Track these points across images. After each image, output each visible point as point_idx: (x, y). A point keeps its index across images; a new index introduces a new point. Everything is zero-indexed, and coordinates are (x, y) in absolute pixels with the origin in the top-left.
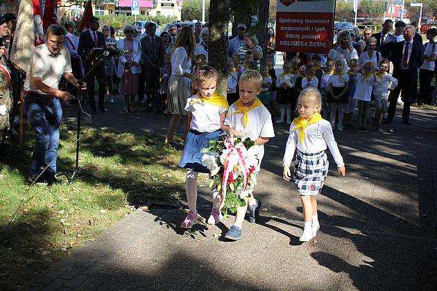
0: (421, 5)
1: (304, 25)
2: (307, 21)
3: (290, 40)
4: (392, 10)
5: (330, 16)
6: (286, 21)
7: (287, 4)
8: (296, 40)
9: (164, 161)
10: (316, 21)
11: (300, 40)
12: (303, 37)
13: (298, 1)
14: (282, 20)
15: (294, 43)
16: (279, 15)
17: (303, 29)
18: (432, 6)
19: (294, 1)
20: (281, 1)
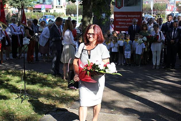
1: (128, 18)
2: (129, 16)
3: (121, 25)
4: (169, 8)
5: (140, 13)
6: (119, 16)
7: (119, 8)
8: (124, 25)
10: (133, 16)
11: (126, 25)
12: (127, 24)
13: (124, 6)
14: (117, 16)
15: (123, 27)
16: (115, 13)
17: (127, 20)
19: (122, 6)
20: (116, 6)
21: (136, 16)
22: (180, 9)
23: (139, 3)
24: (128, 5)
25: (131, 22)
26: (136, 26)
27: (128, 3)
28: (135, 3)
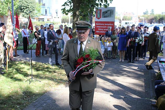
0: (143, 18)
1: (105, 26)
2: (105, 24)
3: (100, 31)
5: (113, 23)
6: (98, 24)
7: (99, 19)
8: (102, 31)
10: (108, 24)
11: (103, 31)
12: (104, 30)
13: (102, 17)
14: (97, 24)
15: (101, 32)
16: (96, 22)
17: (104, 27)
18: (147, 18)
19: (101, 17)
20: (97, 17)
21: (111, 25)
22: (141, 20)
23: (112, 16)
24: (104, 17)
25: (107, 28)
26: (110, 31)
27: (105, 16)
28: (109, 16)
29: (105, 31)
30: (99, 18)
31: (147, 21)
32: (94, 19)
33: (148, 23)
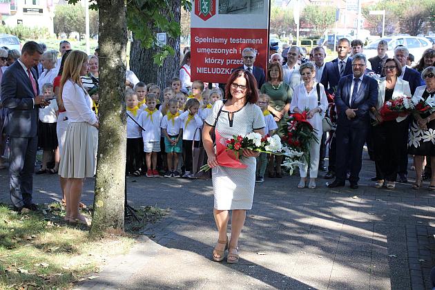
0: (383, 13)
1: (229, 46)
2: (233, 41)
3: (210, 66)
4: (345, 19)
5: (264, 34)
6: (204, 40)
7: (205, 17)
8: (219, 66)
9: (37, 242)
10: (245, 41)
11: (225, 66)
12: (229, 62)
13: (220, 13)
14: (198, 40)
15: (216, 71)
16: (195, 32)
17: (228, 51)
18: (398, 14)
19: (214, 13)
20: (197, 13)
21: (254, 41)
22: (373, 23)
23: (259, 6)
24: (229, 11)
25: (238, 56)
27: (230, 5)
28: (248, 5)
29: (230, 66)
30: (209, 16)
31: (397, 25)
32: (188, 20)
33: (402, 32)
